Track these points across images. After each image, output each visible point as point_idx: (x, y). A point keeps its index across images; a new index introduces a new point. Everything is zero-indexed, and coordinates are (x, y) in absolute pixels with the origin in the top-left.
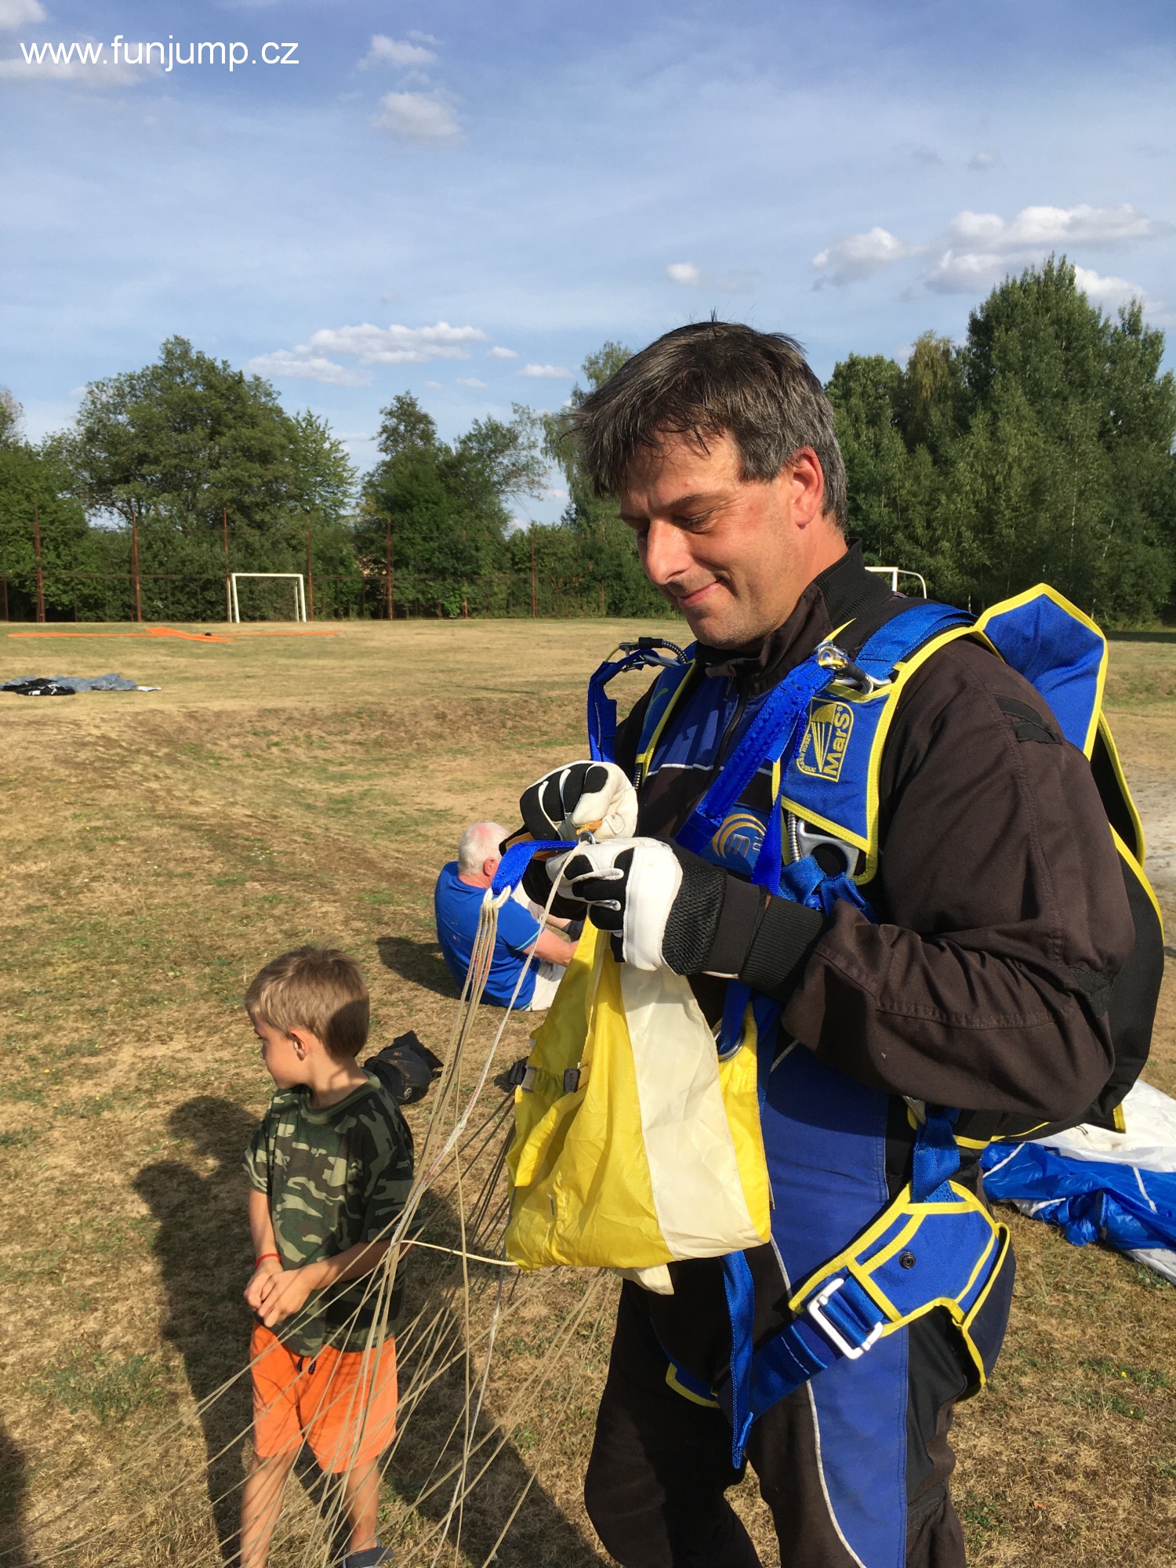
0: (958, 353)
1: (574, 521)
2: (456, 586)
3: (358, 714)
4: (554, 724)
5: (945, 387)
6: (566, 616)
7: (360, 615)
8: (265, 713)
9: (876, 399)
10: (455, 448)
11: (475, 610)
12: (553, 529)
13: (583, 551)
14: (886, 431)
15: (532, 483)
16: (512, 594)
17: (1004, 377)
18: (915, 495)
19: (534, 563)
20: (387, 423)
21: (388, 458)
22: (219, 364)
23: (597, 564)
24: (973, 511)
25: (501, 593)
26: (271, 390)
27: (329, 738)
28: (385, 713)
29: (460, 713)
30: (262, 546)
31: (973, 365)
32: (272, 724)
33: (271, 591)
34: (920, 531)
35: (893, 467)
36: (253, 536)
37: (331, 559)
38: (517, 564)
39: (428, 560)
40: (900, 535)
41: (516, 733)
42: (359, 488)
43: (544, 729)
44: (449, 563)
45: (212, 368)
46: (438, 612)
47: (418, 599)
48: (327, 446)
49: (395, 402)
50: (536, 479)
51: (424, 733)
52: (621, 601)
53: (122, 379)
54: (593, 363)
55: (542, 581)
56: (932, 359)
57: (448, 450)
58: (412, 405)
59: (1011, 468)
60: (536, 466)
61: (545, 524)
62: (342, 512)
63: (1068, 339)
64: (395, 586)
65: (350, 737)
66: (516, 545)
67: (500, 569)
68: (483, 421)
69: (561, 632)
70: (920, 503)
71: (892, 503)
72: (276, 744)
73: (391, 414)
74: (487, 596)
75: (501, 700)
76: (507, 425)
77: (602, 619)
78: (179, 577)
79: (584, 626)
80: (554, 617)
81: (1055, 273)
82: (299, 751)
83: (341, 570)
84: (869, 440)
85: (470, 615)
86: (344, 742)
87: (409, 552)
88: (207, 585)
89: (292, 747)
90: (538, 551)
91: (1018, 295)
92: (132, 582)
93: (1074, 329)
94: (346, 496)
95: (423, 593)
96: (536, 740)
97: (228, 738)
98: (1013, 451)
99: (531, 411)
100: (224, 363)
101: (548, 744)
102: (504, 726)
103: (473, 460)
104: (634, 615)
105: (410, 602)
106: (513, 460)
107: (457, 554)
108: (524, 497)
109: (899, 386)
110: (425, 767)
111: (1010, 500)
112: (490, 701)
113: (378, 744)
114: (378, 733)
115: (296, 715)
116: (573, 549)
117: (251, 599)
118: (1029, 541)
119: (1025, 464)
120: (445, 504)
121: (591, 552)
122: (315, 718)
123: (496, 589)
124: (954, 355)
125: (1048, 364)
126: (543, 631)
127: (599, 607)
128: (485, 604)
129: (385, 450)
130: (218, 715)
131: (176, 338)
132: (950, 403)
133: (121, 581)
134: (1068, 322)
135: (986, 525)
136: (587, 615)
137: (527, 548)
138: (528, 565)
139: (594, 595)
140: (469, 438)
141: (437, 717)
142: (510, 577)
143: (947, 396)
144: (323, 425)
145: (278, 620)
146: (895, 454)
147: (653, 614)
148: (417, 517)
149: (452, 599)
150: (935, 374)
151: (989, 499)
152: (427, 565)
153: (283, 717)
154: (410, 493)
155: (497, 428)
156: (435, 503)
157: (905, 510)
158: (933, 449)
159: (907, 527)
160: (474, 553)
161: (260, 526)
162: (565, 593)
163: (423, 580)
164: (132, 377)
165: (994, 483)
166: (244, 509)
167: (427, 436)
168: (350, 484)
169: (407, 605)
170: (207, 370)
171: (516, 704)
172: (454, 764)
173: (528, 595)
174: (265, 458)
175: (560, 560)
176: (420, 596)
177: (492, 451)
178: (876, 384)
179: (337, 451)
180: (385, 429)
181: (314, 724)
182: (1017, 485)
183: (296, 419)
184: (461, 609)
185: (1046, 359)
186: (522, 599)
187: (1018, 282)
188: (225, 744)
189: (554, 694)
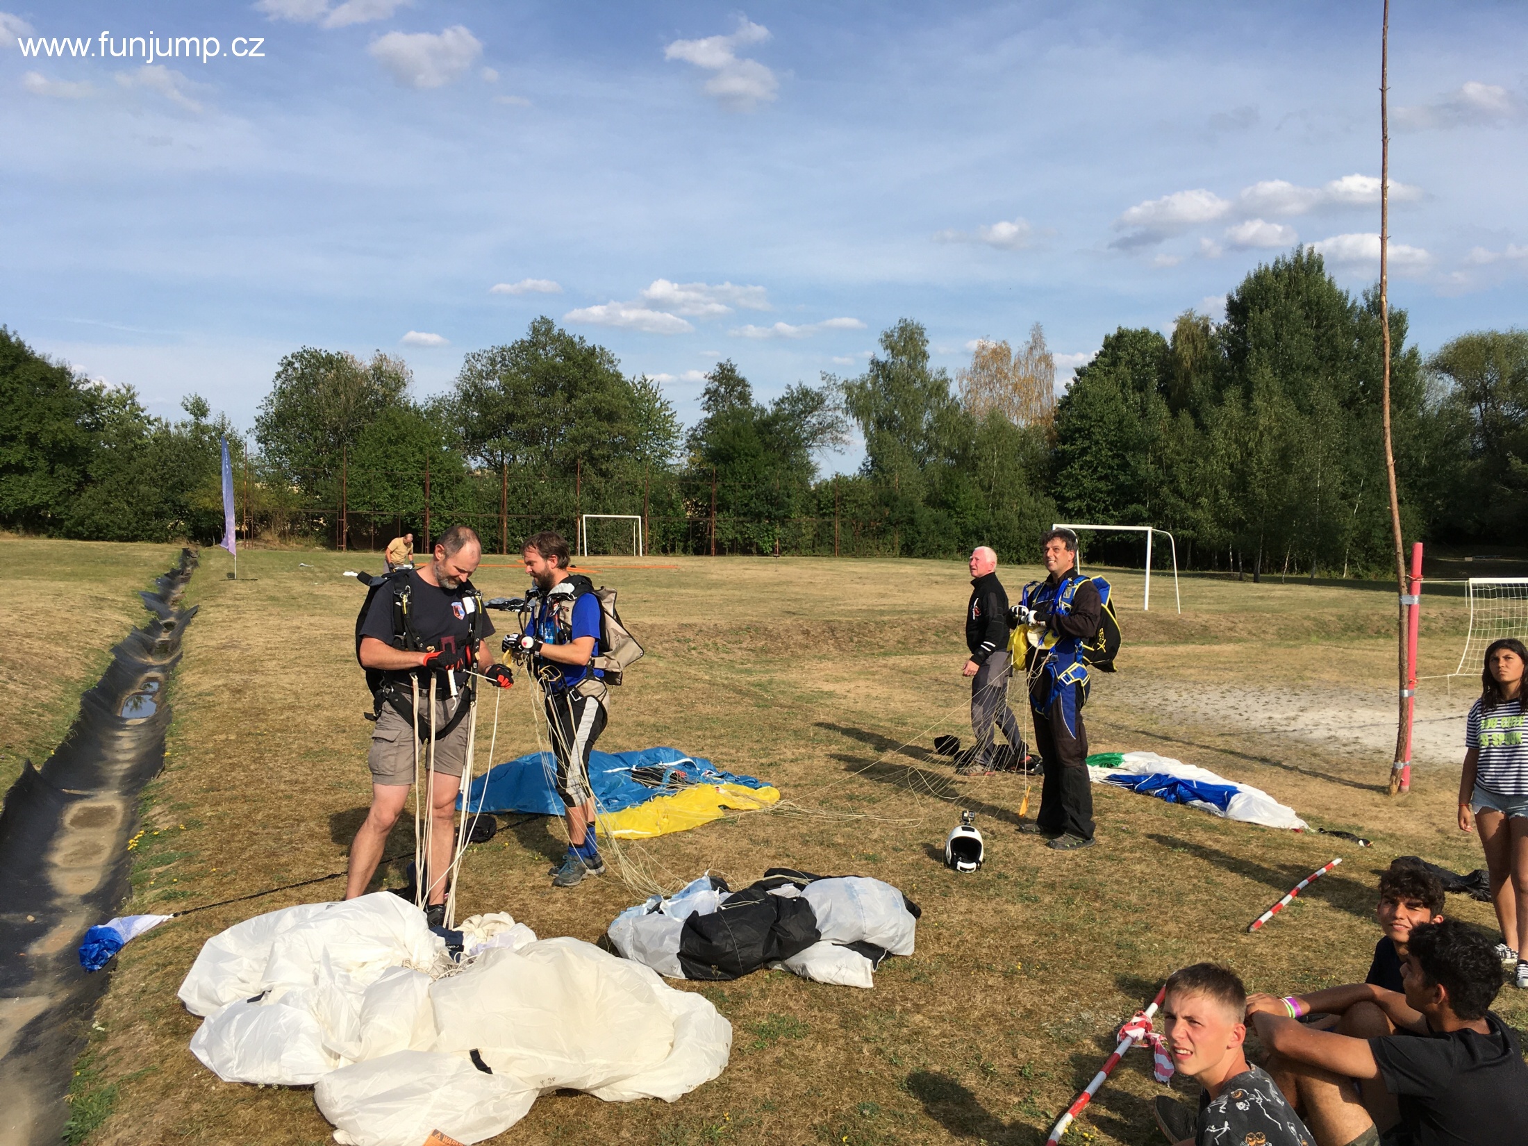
0: (1218, 329)
1: (869, 472)
2: (770, 528)
3: (748, 629)
4: (888, 641)
5: (1205, 358)
6: (864, 556)
7: (685, 551)
8: (683, 626)
9: (1143, 366)
10: (770, 409)
11: (785, 548)
12: (854, 479)
13: (880, 499)
14: (1153, 397)
15: (835, 440)
16: (817, 535)
17: (1259, 352)
18: (1178, 454)
19: (837, 509)
20: (710, 386)
21: (710, 416)
22: (576, 340)
23: (893, 511)
24: (1228, 472)
25: (808, 534)
26: (614, 358)
27: (729, 646)
28: (766, 629)
29: (819, 630)
30: (607, 491)
31: (1231, 340)
32: (689, 635)
33: (613, 530)
34: (1183, 486)
35: (1159, 429)
36: (598, 482)
37: (662, 502)
38: (822, 509)
39: (746, 505)
40: (1165, 489)
41: (860, 646)
42: (684, 441)
43: (881, 644)
44: (764, 508)
45: (571, 343)
46: (754, 550)
47: (736, 538)
48: (658, 405)
49: (718, 369)
50: (839, 436)
51: (795, 644)
52: (913, 543)
53: (495, 351)
54: (888, 336)
55: (844, 525)
56: (1193, 334)
57: (763, 411)
58: (732, 370)
59: (1262, 435)
60: (840, 425)
61: (847, 475)
62: (669, 462)
63: (1318, 318)
64: (717, 527)
65: (744, 645)
66: (822, 493)
67: (807, 513)
68: (794, 386)
69: (865, 570)
70: (1184, 461)
71: (1158, 461)
72: (694, 649)
73: (713, 378)
74: (795, 537)
75: (847, 622)
76: (816, 390)
77: (896, 559)
78: (539, 517)
79: (883, 565)
80: (854, 556)
81: (1304, 260)
82: (710, 653)
83: (670, 512)
84: (1136, 403)
85: (780, 553)
86: (740, 648)
87: (730, 498)
88: (561, 524)
89: (705, 651)
90: (840, 499)
91: (1270, 280)
92: (500, 521)
93: (1323, 310)
94: (673, 448)
95: (741, 533)
96: (876, 652)
97: (661, 643)
98: (1263, 421)
99: (837, 378)
100: (581, 338)
101: (885, 654)
102: (852, 641)
103: (785, 419)
104: (924, 556)
105: (729, 541)
106: (820, 420)
107: (772, 500)
108: (828, 451)
109: (1164, 357)
110: (802, 668)
111: (1261, 463)
112: (840, 622)
113: (764, 650)
114: (763, 643)
115: (704, 628)
116: (872, 497)
117: (595, 536)
118: (1279, 500)
119: (1275, 432)
120: (762, 457)
121: (888, 500)
122: (718, 632)
123: (804, 531)
124: (1213, 330)
125: (1299, 342)
126: (851, 569)
127: (893, 548)
128: (794, 544)
129: (708, 409)
130: (652, 627)
131: (542, 318)
132: (1210, 373)
133: (491, 519)
134: (1318, 304)
135: (1240, 483)
136: (883, 556)
137: (831, 495)
138: (832, 510)
139: (889, 537)
140: (783, 400)
141: (803, 633)
142: (816, 521)
143: (1207, 367)
144: (655, 388)
145: (617, 555)
146: (1161, 417)
147: (941, 555)
148: (738, 468)
149: (766, 539)
150: (1195, 349)
151: (1243, 462)
152: (746, 509)
153: (696, 630)
154: (734, 448)
155: (807, 391)
156: (753, 456)
157: (1169, 467)
158: (1195, 414)
159: (1172, 482)
160: (786, 499)
161: (604, 474)
162: (864, 535)
163: (742, 522)
164: (503, 350)
165: (1247, 449)
166: (592, 460)
167: (744, 398)
168: (676, 437)
169: (726, 543)
170: (567, 346)
171: (859, 625)
172: (822, 666)
173: (832, 537)
174: (611, 417)
175: (860, 506)
176: (738, 536)
177: (802, 412)
178: (1143, 354)
179: (667, 409)
180: (708, 391)
181: (717, 635)
182: (1268, 451)
183: (633, 383)
184: (773, 547)
185: (1297, 337)
186: (826, 540)
187: (1271, 269)
188: (660, 647)
189: (886, 618)
